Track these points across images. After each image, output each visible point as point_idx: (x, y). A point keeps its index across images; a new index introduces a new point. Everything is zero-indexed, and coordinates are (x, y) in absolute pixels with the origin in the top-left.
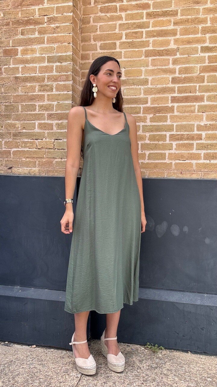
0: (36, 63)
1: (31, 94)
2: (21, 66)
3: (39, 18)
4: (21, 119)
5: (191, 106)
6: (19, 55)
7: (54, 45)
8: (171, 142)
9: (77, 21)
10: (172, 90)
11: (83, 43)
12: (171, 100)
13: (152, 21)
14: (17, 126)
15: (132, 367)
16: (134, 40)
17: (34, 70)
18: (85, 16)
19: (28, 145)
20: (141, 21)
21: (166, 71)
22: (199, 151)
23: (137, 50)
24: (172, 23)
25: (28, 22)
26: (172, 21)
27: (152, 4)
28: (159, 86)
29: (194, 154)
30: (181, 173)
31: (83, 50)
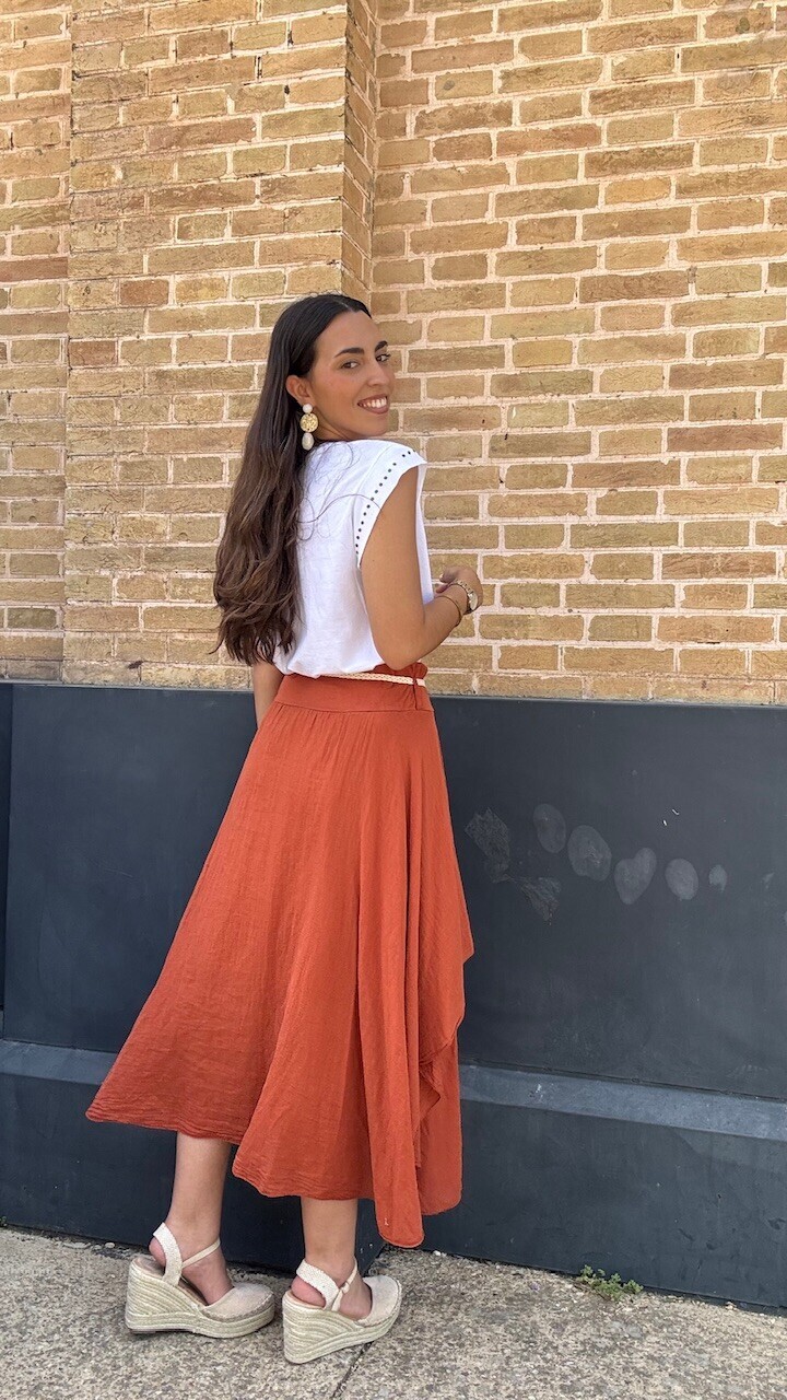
0: (223, 327)
1: (208, 426)
2: (176, 336)
3: (236, 184)
4: (173, 508)
5: (736, 462)
6: (170, 302)
7: (283, 270)
8: (669, 582)
9: (360, 188)
10: (671, 409)
11: (378, 260)
12: (670, 441)
13: (604, 183)
14: (160, 529)
15: (526, 1342)
16: (546, 247)
17: (216, 349)
18: (385, 173)
19: (196, 589)
20: (571, 183)
21: (651, 347)
22: (765, 610)
23: (554, 277)
24: (673, 188)
25: (202, 197)
26: (674, 182)
27: (605, 128)
28: (627, 396)
29: (749, 620)
30: (704, 685)
31: (378, 281)
